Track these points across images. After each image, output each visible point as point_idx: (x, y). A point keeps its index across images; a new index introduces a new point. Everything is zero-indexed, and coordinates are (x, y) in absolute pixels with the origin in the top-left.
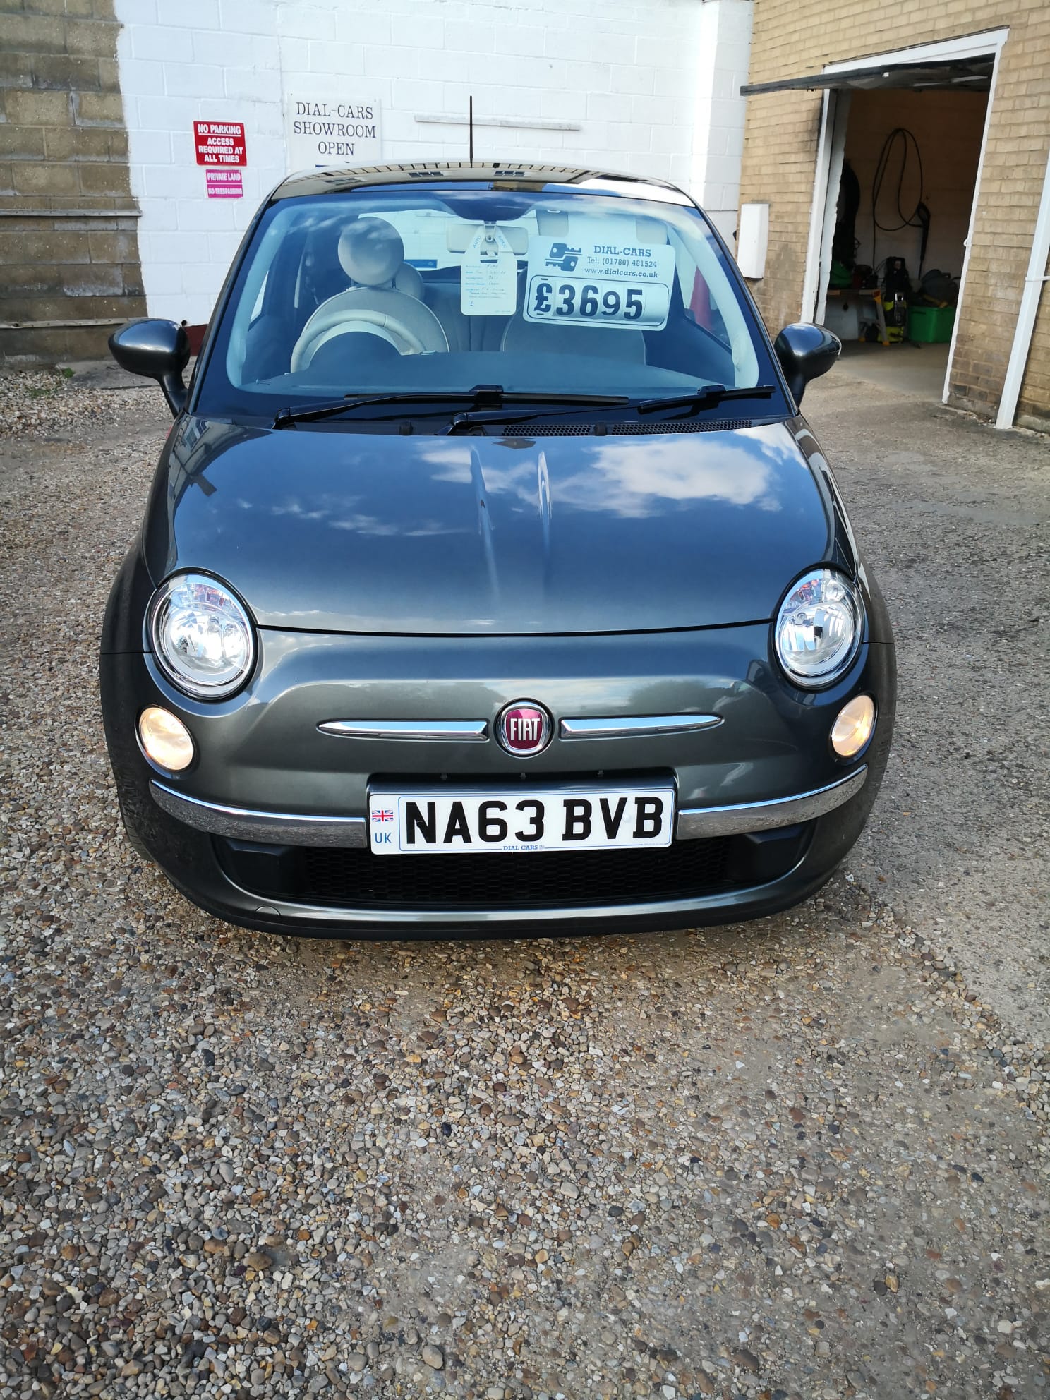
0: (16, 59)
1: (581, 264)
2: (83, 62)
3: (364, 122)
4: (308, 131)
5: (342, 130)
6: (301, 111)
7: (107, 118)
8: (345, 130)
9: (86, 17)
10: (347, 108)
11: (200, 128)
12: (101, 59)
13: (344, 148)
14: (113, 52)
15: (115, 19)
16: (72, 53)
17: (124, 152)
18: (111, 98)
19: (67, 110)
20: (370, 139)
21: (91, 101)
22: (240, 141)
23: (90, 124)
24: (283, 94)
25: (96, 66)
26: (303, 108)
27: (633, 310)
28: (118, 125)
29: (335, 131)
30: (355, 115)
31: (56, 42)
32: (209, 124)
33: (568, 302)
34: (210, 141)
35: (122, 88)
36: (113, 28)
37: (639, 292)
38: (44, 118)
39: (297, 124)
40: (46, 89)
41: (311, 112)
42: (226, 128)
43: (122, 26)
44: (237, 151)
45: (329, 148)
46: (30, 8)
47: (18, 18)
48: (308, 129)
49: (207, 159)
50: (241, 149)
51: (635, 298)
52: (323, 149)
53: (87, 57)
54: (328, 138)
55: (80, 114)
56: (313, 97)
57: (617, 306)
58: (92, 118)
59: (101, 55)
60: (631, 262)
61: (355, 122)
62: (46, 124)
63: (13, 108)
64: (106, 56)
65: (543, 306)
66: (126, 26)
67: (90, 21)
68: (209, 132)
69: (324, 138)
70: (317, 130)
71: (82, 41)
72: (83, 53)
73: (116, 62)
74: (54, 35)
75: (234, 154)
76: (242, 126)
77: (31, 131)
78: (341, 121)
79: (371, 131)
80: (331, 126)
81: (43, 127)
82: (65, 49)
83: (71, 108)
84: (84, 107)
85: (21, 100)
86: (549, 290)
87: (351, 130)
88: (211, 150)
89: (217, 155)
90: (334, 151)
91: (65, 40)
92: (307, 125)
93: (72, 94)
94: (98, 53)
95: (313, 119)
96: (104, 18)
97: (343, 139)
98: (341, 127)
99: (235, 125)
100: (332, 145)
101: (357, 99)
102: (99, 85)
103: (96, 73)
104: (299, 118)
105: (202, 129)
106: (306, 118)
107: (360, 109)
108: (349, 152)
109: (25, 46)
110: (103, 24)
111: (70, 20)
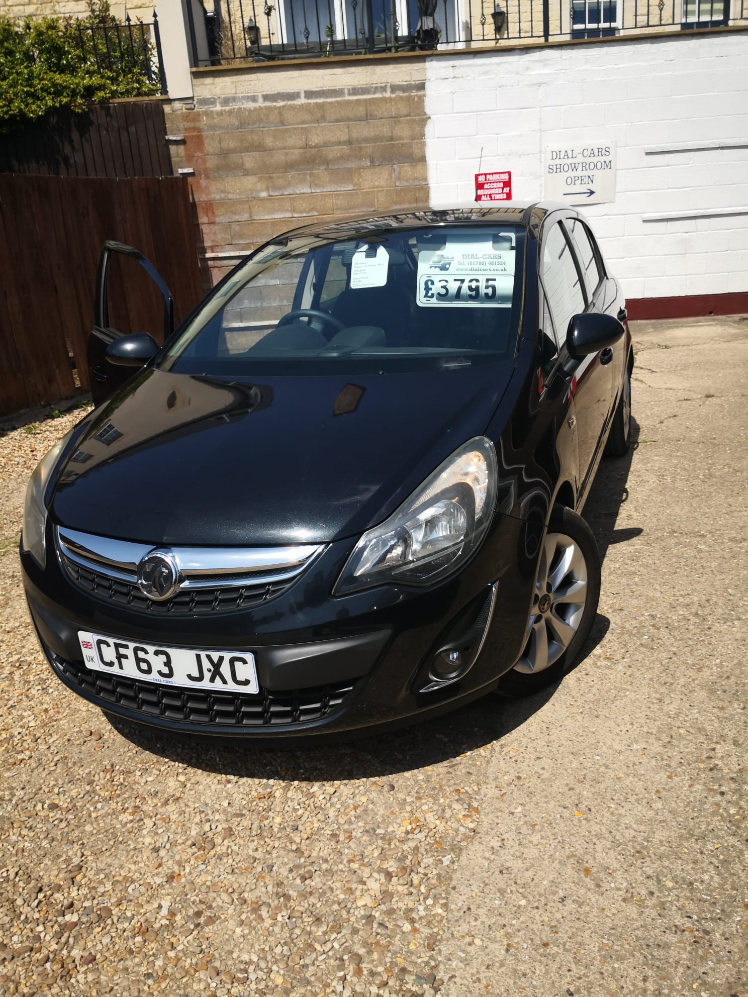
0: (361, 148)
2: (403, 145)
3: (602, 159)
4: (558, 170)
5: (585, 166)
6: (555, 156)
7: (416, 179)
8: (587, 166)
9: (407, 116)
10: (590, 150)
12: (415, 141)
13: (586, 179)
14: (423, 135)
15: (425, 114)
16: (396, 140)
17: (426, 200)
18: (419, 167)
19: (391, 177)
20: (607, 170)
21: (407, 169)
22: (507, 184)
23: (405, 184)
24: (541, 146)
25: (410, 146)
26: (556, 155)
28: (424, 183)
29: (580, 168)
30: (596, 153)
31: (386, 135)
32: (485, 175)
34: (486, 186)
35: (427, 159)
36: (424, 119)
38: (377, 184)
39: (551, 167)
40: (378, 166)
41: (562, 156)
42: (497, 176)
44: (505, 191)
45: (574, 181)
46: (371, 115)
47: (363, 123)
48: (559, 169)
49: (483, 198)
50: (508, 189)
52: (569, 182)
53: (406, 141)
54: (575, 173)
55: (399, 179)
56: (564, 146)
58: (406, 180)
59: (415, 139)
61: (595, 160)
62: (377, 187)
63: (358, 179)
64: (418, 139)
66: (432, 117)
67: (408, 118)
68: (486, 180)
69: (571, 173)
70: (566, 168)
71: (403, 131)
72: (403, 139)
73: (424, 142)
74: (386, 131)
75: (502, 193)
76: (509, 173)
77: (367, 193)
78: (584, 160)
79: (608, 165)
80: (577, 165)
81: (376, 190)
82: (391, 139)
83: (393, 176)
84: (402, 174)
85: (362, 174)
87: (592, 166)
88: (486, 192)
89: (490, 195)
90: (578, 182)
91: (392, 132)
92: (558, 166)
93: (395, 166)
94: (413, 138)
95: (562, 162)
96: (418, 115)
97: (585, 173)
98: (584, 164)
99: (505, 173)
100: (577, 178)
101: (596, 143)
102: (413, 159)
103: (410, 151)
104: (553, 162)
105: (481, 179)
106: (558, 162)
107: (600, 150)
108: (590, 182)
109: (366, 140)
110: (417, 118)
111: (395, 119)
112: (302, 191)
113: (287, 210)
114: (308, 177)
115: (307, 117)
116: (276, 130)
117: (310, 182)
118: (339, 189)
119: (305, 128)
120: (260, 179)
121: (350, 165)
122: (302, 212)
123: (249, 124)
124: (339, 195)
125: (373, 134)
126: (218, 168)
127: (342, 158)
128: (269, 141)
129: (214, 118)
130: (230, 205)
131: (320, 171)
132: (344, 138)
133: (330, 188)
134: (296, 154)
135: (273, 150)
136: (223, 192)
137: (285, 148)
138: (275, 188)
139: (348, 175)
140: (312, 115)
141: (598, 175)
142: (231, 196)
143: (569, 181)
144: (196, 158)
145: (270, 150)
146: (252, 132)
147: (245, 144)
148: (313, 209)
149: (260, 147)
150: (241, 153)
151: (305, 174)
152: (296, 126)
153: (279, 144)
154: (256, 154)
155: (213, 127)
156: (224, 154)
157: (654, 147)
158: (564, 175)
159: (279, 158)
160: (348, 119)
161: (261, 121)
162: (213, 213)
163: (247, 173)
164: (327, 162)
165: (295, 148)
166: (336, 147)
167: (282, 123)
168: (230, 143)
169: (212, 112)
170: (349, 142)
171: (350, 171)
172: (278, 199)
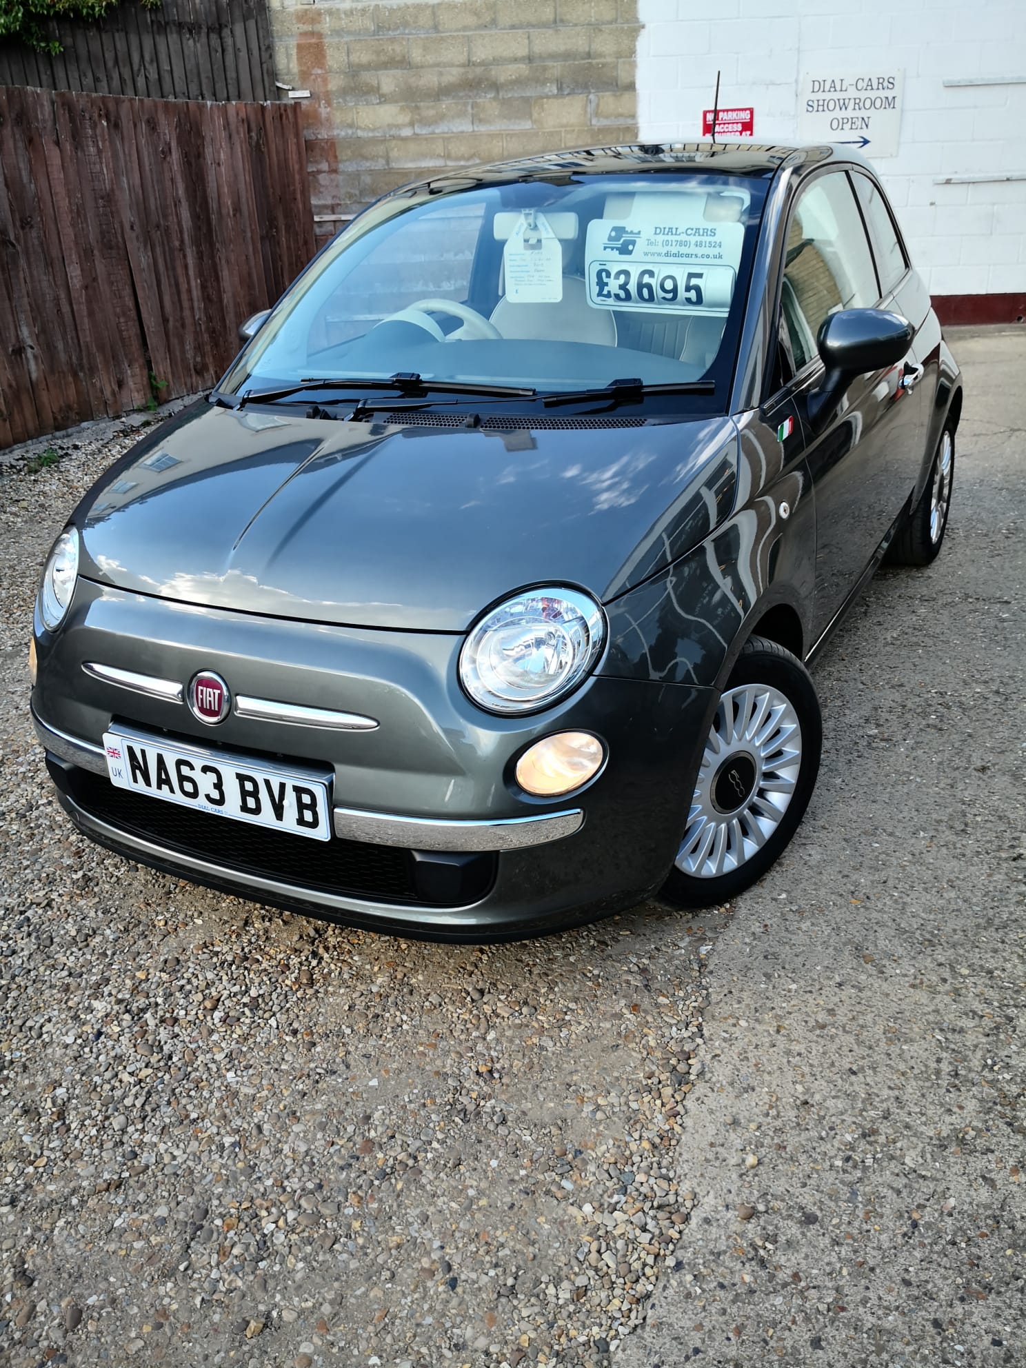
0: (545, 69)
1: (640, 248)
2: (604, 65)
3: (883, 94)
4: (821, 108)
5: (859, 104)
6: (816, 88)
7: (621, 115)
8: (861, 104)
9: (611, 23)
10: (866, 80)
11: (709, 117)
12: (621, 60)
13: (859, 123)
14: (632, 52)
15: (637, 20)
16: (595, 58)
18: (626, 96)
19: (586, 112)
20: (889, 111)
21: (608, 101)
22: (748, 126)
23: (605, 122)
24: (798, 73)
25: (615, 67)
26: (818, 85)
27: (692, 295)
28: (630, 121)
29: (851, 106)
30: (875, 86)
31: (581, 49)
32: (718, 112)
33: (623, 287)
34: (717, 129)
35: (637, 86)
36: (635, 29)
37: (700, 276)
38: (565, 121)
39: (810, 103)
40: (568, 94)
41: (827, 88)
42: (735, 114)
45: (841, 125)
46: (562, 21)
47: (551, 31)
48: (822, 106)
50: (748, 133)
51: (694, 281)
52: (835, 126)
53: (609, 60)
54: (844, 114)
55: (597, 114)
56: (827, 74)
57: (675, 290)
58: (607, 117)
59: (621, 57)
60: (693, 243)
61: (873, 94)
62: (565, 126)
63: (539, 114)
64: (626, 57)
65: (605, 292)
66: (647, 26)
67: (614, 26)
68: (718, 119)
69: (837, 113)
70: (831, 107)
71: (605, 46)
72: (605, 57)
73: (635, 62)
74: (580, 43)
76: (751, 111)
77: (551, 134)
78: (858, 95)
80: (847, 101)
81: (563, 129)
82: (589, 55)
83: (589, 110)
84: (601, 107)
85: (545, 106)
86: (608, 275)
87: (868, 104)
90: (847, 126)
91: (590, 47)
92: (821, 103)
93: (592, 97)
94: (619, 55)
95: (827, 96)
96: (627, 21)
97: (858, 114)
98: (857, 101)
99: (745, 110)
100: (845, 121)
101: (875, 73)
102: (617, 85)
103: (615, 74)
104: (814, 97)
105: (711, 117)
106: (821, 96)
107: (881, 81)
108: (864, 126)
109: (553, 56)
110: (626, 26)
111: (595, 28)
112: (461, 129)
113: (439, 156)
114: (469, 108)
115: (470, 20)
116: (427, 38)
117: (473, 115)
118: (511, 127)
119: (468, 36)
120: (402, 108)
121: (529, 93)
122: (457, 159)
123: (389, 29)
124: (511, 136)
125: (562, 48)
126: (344, 92)
127: (519, 82)
128: (417, 55)
129: (340, 19)
130: (359, 147)
131: (486, 100)
132: (523, 52)
133: (498, 126)
134: (452, 75)
135: (422, 67)
136: (351, 126)
137: (438, 65)
138: (424, 122)
139: (525, 107)
140: (479, 18)
141: (876, 117)
142: (360, 133)
143: (835, 124)
144: (313, 77)
145: (417, 67)
146: (392, 40)
147: (383, 58)
148: (474, 154)
149: (403, 63)
150: (376, 70)
151: (465, 104)
152: (455, 34)
153: (430, 59)
154: (398, 72)
155: (338, 32)
156: (354, 71)
157: (956, 77)
158: (828, 116)
159: (429, 79)
160: (530, 25)
161: (406, 24)
162: (336, 157)
163: (384, 99)
164: (495, 86)
165: (452, 65)
166: (510, 66)
167: (436, 28)
168: (362, 56)
169: (338, 10)
170: (530, 59)
171: (527, 100)
172: (426, 139)
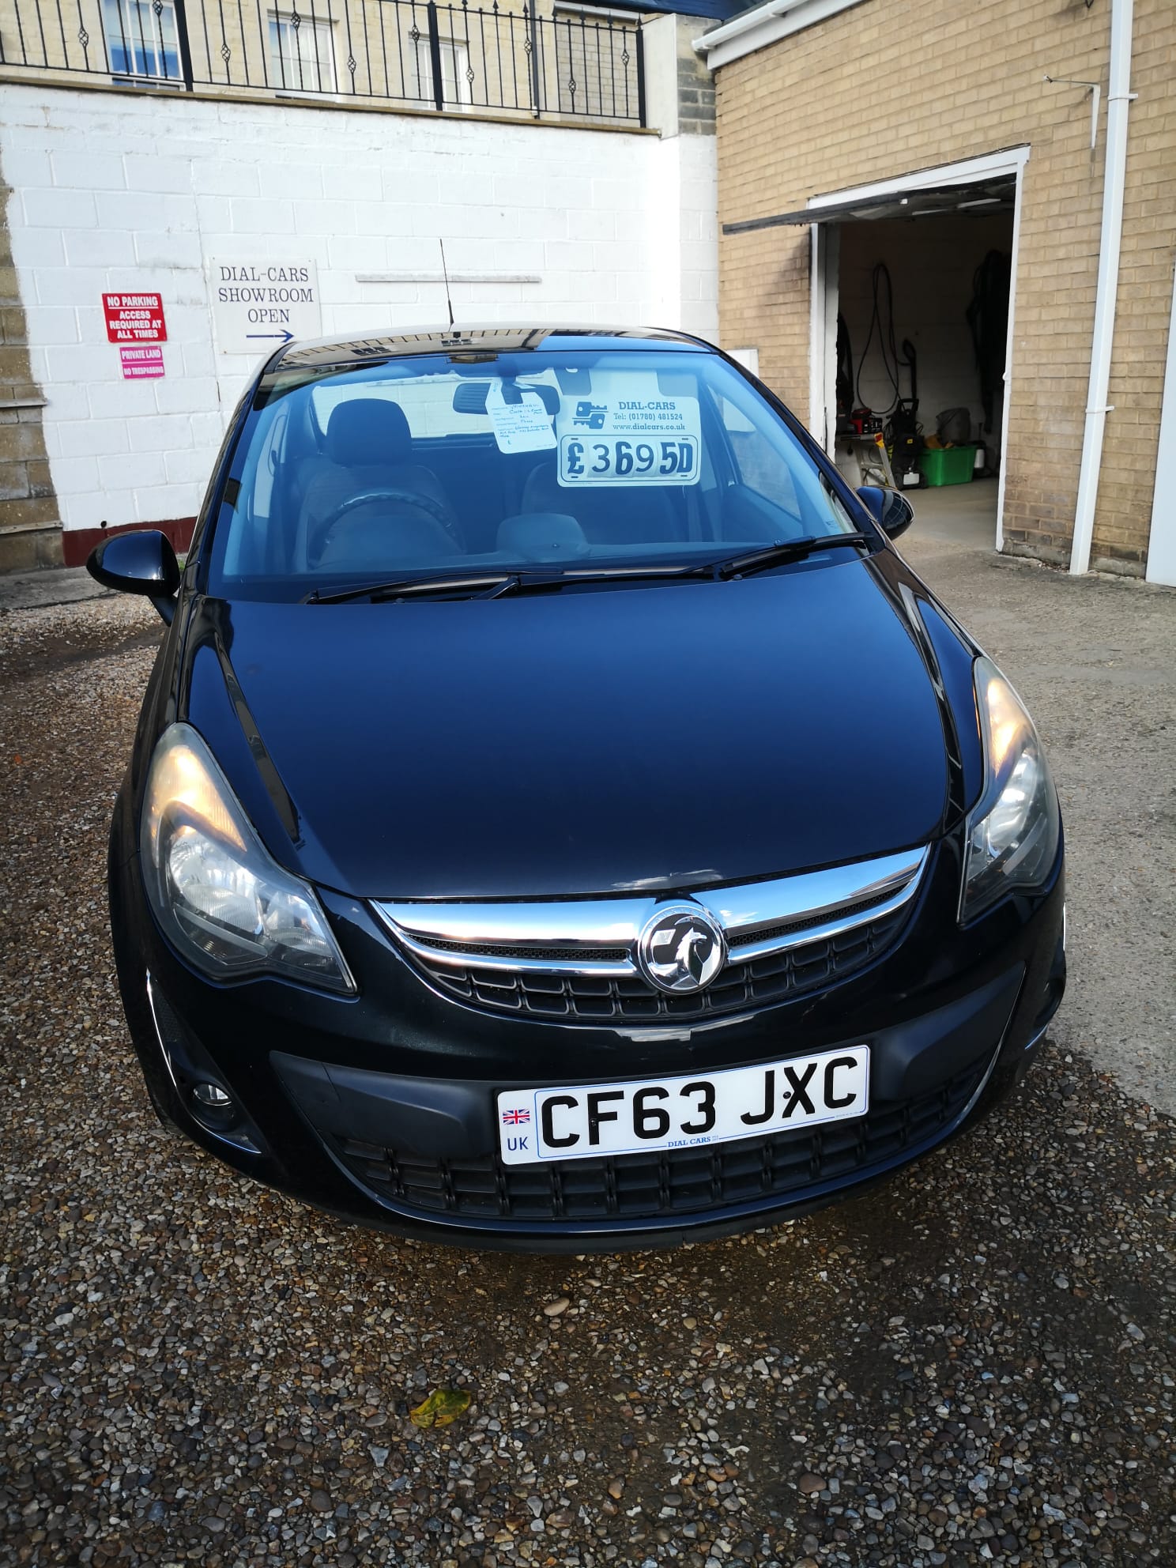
3: (299, 285)
4: (235, 298)
5: (275, 295)
6: (226, 277)
7: (1, 295)
10: (278, 270)
11: (110, 301)
13: (278, 315)
14: (2, 220)
15: (3, 183)
17: (22, 333)
18: (2, 272)
20: (307, 304)
22: (157, 314)
24: (203, 258)
26: (229, 273)
28: (13, 303)
29: (267, 297)
30: (288, 277)
32: (120, 296)
34: (122, 315)
35: (15, 261)
36: (2, 193)
39: (223, 291)
41: (238, 277)
42: (140, 299)
43: (11, 190)
44: (154, 325)
45: (260, 316)
48: (236, 296)
49: (120, 335)
50: (159, 322)
52: (253, 317)
54: (259, 305)
56: (239, 260)
61: (288, 286)
66: (16, 189)
68: (121, 305)
69: (254, 304)
70: (246, 296)
73: (7, 231)
75: (151, 328)
76: (158, 296)
78: (272, 285)
79: (307, 295)
80: (261, 292)
87: (284, 295)
88: (125, 325)
89: (132, 331)
90: (267, 319)
92: (234, 292)
95: (241, 285)
97: (273, 305)
98: (273, 292)
99: (151, 295)
100: (264, 313)
101: (289, 260)
104: (224, 285)
105: (113, 302)
106: (232, 284)
107: (294, 271)
108: (284, 319)
141: (295, 309)
143: (254, 315)
157: (367, 272)
158: (243, 307)
